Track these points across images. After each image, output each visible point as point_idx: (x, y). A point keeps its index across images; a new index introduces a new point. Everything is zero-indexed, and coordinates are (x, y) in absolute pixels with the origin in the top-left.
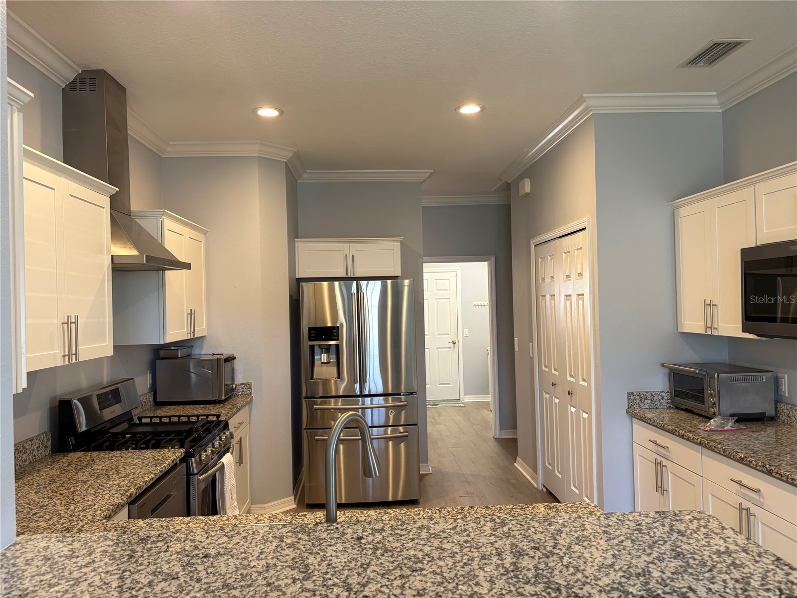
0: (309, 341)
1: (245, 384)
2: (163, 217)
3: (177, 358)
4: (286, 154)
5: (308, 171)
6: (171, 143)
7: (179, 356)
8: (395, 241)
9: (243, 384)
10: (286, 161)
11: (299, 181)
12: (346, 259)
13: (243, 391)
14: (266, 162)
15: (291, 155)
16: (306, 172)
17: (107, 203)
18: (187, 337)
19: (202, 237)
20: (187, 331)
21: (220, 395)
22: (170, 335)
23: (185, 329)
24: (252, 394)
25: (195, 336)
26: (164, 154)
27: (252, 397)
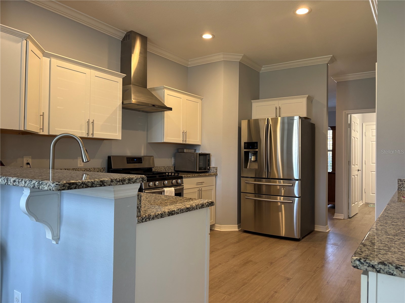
0: (244, 149)
1: (214, 167)
2: (164, 89)
3: (184, 152)
4: (238, 58)
5: (263, 66)
6: (189, 60)
7: (185, 152)
8: (304, 98)
9: (213, 167)
10: (239, 61)
11: (261, 72)
12: (276, 109)
13: (213, 171)
14: (227, 63)
15: (241, 57)
16: (262, 67)
17: (121, 80)
18: (181, 142)
19: (199, 101)
20: (182, 140)
21: (197, 169)
22: (167, 139)
23: (181, 139)
24: (217, 172)
25: (187, 143)
26: (188, 66)
27: (217, 174)
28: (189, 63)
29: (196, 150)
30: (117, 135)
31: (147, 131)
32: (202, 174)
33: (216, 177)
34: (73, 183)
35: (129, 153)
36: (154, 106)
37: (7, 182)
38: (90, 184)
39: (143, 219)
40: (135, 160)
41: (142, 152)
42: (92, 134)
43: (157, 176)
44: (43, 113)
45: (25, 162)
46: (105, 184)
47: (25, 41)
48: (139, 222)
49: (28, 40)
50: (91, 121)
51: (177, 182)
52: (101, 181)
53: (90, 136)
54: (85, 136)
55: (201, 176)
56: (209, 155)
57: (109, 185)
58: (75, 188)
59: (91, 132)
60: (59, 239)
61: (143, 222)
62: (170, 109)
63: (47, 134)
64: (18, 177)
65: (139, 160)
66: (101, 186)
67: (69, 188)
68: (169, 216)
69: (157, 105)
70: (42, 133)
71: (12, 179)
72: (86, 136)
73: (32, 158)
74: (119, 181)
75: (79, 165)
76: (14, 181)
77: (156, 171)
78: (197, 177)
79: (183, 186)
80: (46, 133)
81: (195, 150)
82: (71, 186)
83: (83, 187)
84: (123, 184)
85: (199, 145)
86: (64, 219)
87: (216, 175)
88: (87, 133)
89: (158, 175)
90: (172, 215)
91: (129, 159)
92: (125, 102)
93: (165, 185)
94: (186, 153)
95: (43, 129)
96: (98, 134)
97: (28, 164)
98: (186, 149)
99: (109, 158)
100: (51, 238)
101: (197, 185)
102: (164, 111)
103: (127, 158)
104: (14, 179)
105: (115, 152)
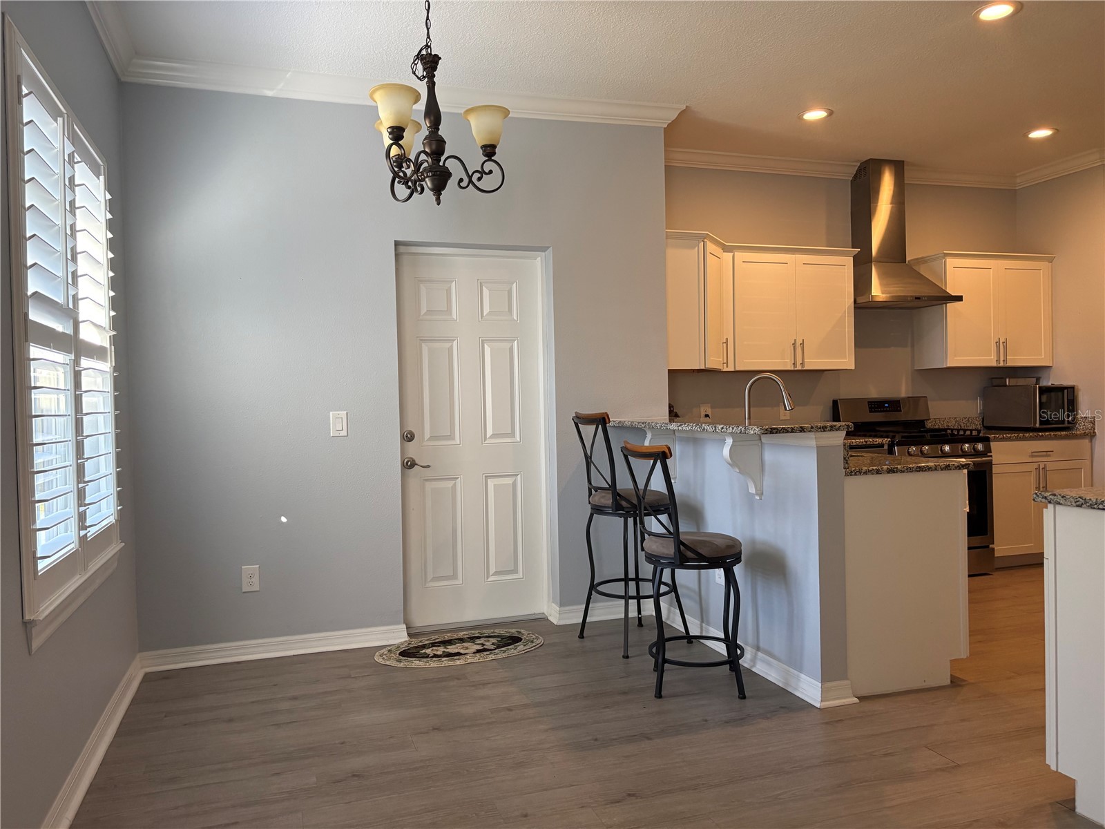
1: (1087, 418)
2: (947, 258)
6: (1018, 175)
7: (1008, 384)
17: (849, 261)
18: (994, 364)
19: (1043, 265)
20: (996, 359)
21: (1035, 423)
22: (956, 359)
23: (993, 357)
24: (1094, 429)
25: (1009, 364)
26: (1015, 187)
27: (1094, 432)
28: (1018, 181)
29: (1041, 380)
30: (846, 360)
31: (913, 346)
32: (1047, 434)
33: (1093, 441)
34: (775, 429)
35: (874, 393)
36: (918, 298)
37: (716, 429)
38: (790, 430)
39: (852, 472)
40: (886, 405)
41: (903, 390)
42: (802, 364)
43: (928, 436)
44: (727, 339)
45: (703, 414)
46: (805, 430)
47: (702, 243)
48: (846, 475)
49: (705, 240)
50: (799, 342)
51: (974, 448)
52: (801, 427)
53: (799, 367)
54: (790, 369)
55: (1042, 438)
56: (1072, 389)
57: (810, 431)
58: (776, 433)
59: (799, 361)
60: (762, 494)
61: (851, 475)
62: (959, 298)
63: (733, 370)
64: (725, 424)
65: (895, 405)
66: (801, 432)
67: (771, 433)
68: (888, 473)
69: (925, 296)
70: (725, 369)
71: (720, 427)
72: (792, 369)
73: (712, 408)
74: (820, 428)
75: (782, 418)
76: (722, 428)
77: (937, 427)
78: (1031, 439)
79: (991, 456)
80: (731, 368)
81: (1038, 380)
82: (772, 431)
83: (783, 432)
84: (824, 431)
85: (1048, 368)
86: (767, 468)
87: (1091, 435)
88: (793, 362)
89: (929, 434)
90: (894, 472)
91: (874, 405)
92: (860, 300)
93: (945, 453)
94: (1009, 386)
95: (727, 363)
96: (813, 363)
97: (707, 416)
98: (1009, 378)
99: (835, 403)
100: (754, 492)
101: (1033, 456)
102: (946, 303)
103: (869, 402)
104: (722, 426)
105: (847, 391)
